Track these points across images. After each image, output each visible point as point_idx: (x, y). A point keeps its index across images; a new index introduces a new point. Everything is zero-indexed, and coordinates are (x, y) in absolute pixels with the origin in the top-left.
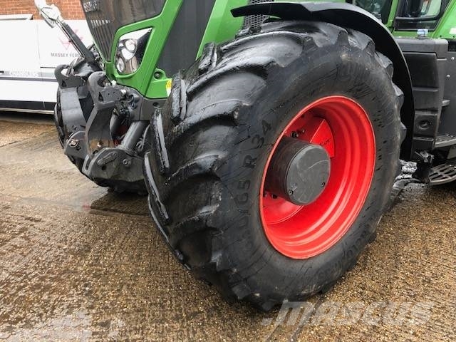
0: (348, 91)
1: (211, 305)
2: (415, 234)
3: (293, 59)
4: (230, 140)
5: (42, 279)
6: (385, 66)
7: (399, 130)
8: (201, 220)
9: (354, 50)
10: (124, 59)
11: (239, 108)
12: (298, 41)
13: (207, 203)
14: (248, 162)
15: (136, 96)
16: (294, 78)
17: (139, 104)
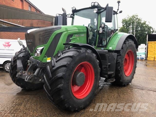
0: (88, 61)
1: (59, 113)
2: (106, 96)
3: (77, 55)
4: (66, 70)
5: (11, 111)
6: (95, 56)
7: (99, 69)
8: (59, 88)
9: (88, 53)
10: (37, 53)
11: (67, 64)
12: (78, 51)
13: (60, 84)
14: (69, 75)
15: (39, 62)
16: (78, 58)
17: (40, 64)
